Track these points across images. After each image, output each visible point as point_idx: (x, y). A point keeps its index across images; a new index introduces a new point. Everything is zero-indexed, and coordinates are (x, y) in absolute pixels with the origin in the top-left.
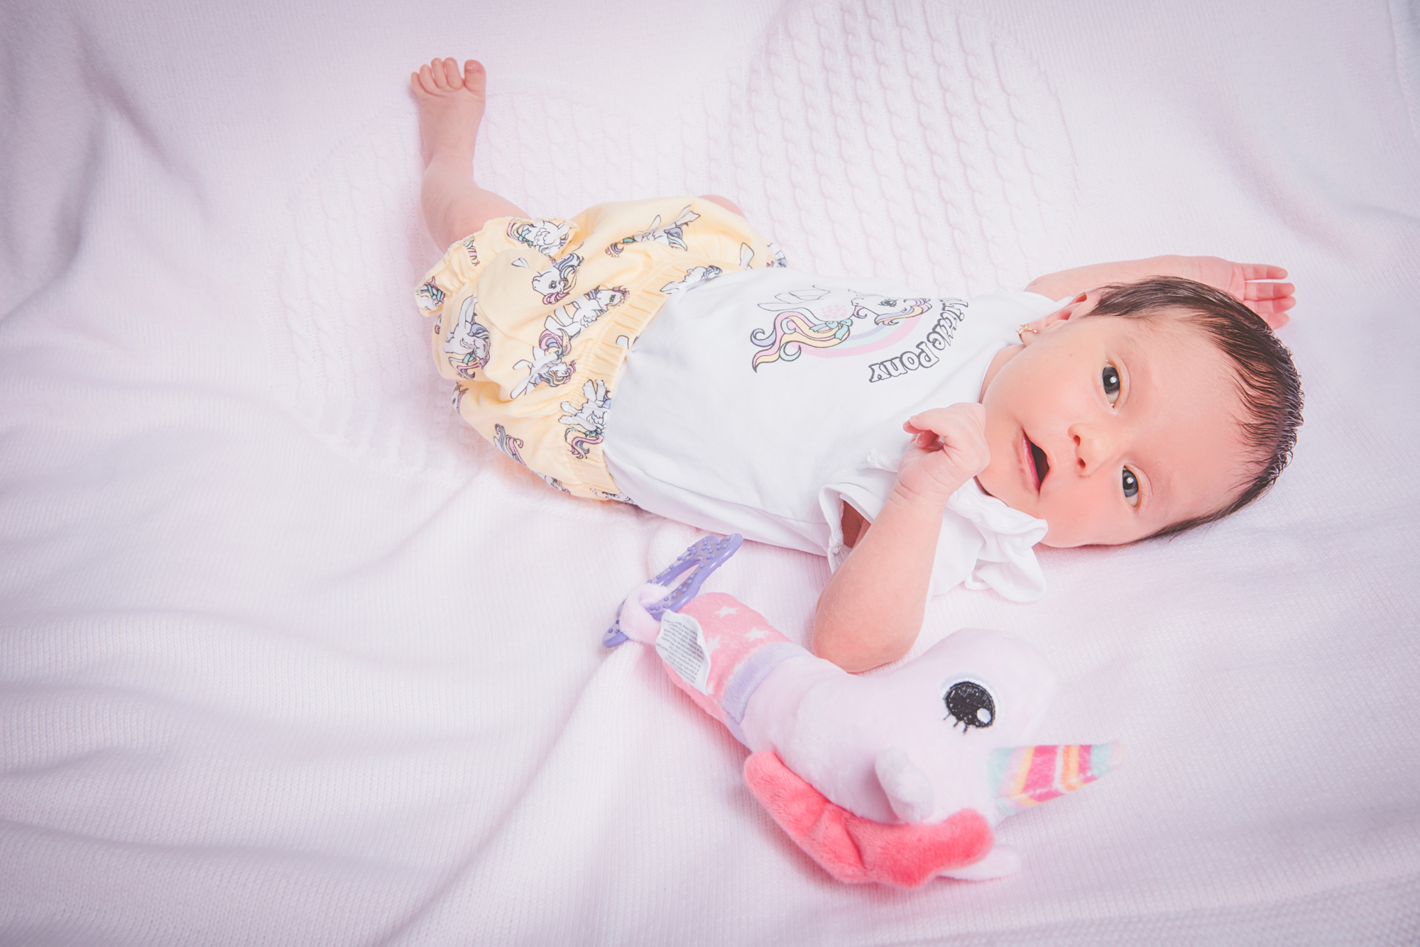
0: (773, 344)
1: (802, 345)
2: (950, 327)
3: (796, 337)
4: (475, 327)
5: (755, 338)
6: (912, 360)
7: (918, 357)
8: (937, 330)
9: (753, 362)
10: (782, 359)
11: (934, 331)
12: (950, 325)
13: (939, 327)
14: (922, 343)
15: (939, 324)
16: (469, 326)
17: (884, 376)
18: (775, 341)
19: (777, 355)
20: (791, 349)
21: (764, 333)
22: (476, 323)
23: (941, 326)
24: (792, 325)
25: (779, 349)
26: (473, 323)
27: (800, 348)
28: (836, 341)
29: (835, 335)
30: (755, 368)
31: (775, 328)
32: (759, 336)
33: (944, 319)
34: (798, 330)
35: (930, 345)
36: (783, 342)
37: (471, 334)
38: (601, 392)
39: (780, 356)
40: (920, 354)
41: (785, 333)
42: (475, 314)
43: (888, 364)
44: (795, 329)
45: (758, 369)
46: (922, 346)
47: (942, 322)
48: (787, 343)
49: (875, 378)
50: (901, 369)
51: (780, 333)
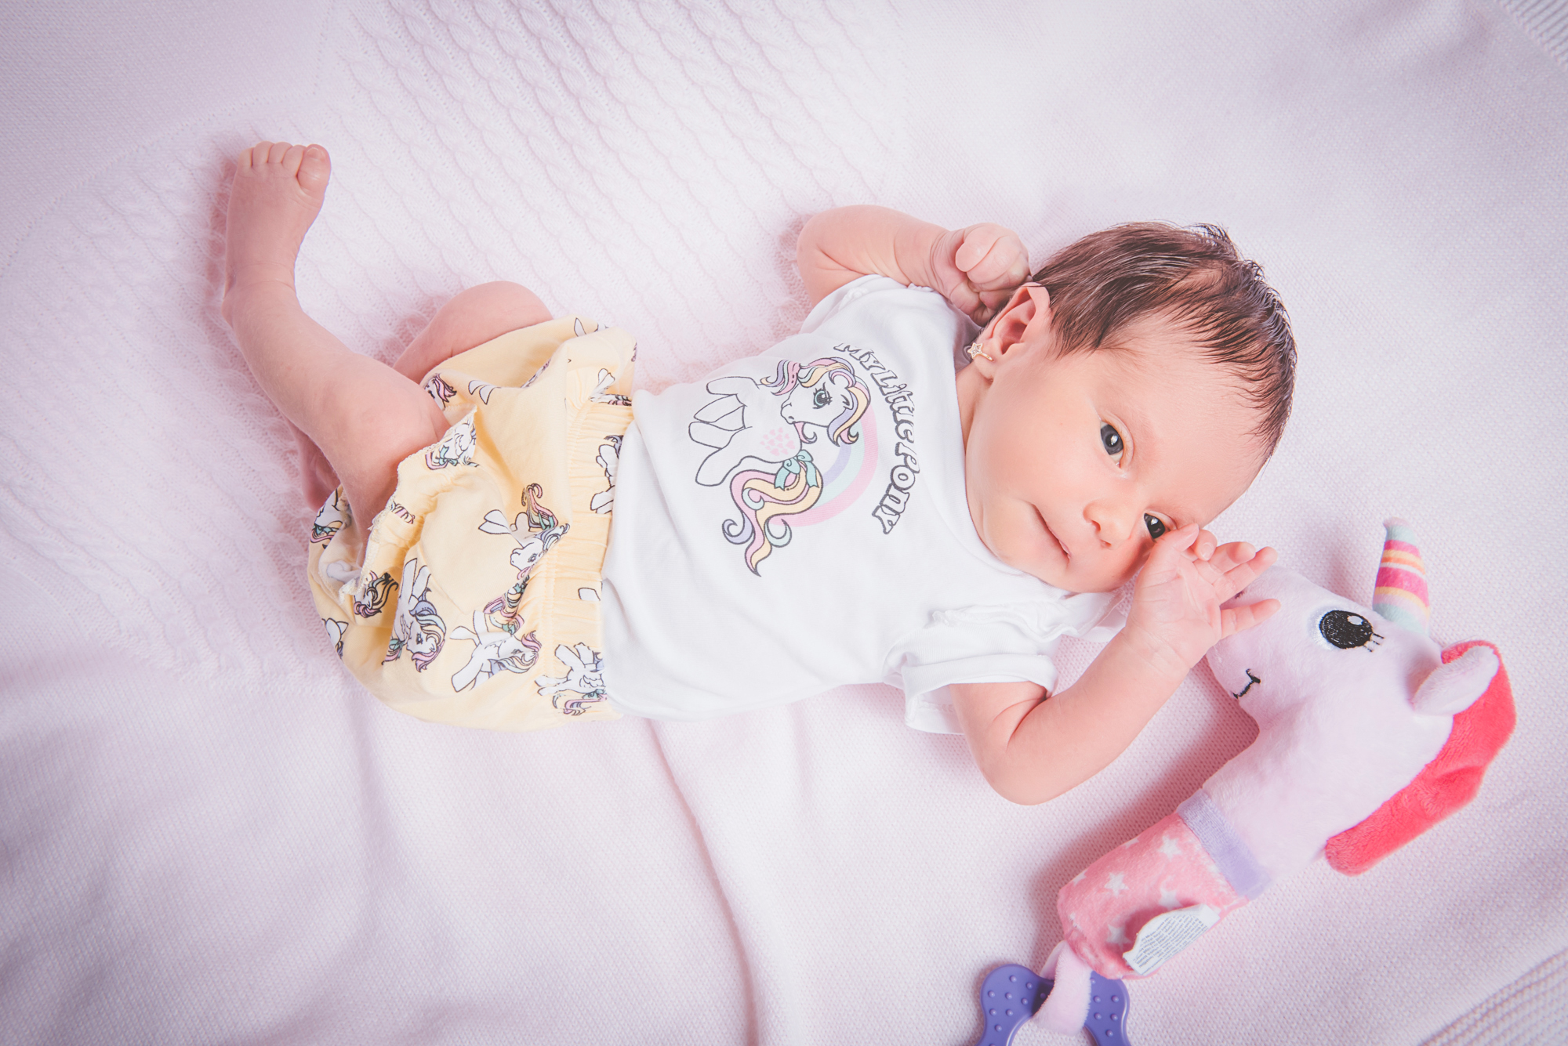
0: (753, 531)
1: (785, 518)
2: (905, 400)
3: (771, 509)
4: (424, 605)
5: (732, 536)
6: (903, 474)
7: (906, 466)
8: (899, 420)
9: (748, 566)
10: (776, 546)
11: (899, 423)
12: (902, 399)
13: (897, 414)
14: (898, 445)
15: (895, 413)
16: (414, 601)
17: (894, 519)
18: (753, 526)
19: (767, 546)
20: (777, 528)
21: (735, 524)
22: (426, 601)
23: (898, 411)
24: (755, 495)
25: (764, 535)
26: (422, 599)
27: (785, 523)
28: (815, 491)
29: (807, 483)
30: (755, 572)
31: (742, 512)
32: (734, 530)
33: (893, 403)
34: (766, 498)
35: (905, 442)
36: (762, 524)
37: (413, 613)
38: (587, 657)
39: (771, 545)
40: (905, 461)
41: (756, 511)
42: (427, 590)
43: (887, 501)
44: (761, 498)
45: (759, 570)
46: (902, 450)
47: (895, 407)
48: (767, 521)
49: (888, 528)
50: (902, 497)
51: (750, 513)
